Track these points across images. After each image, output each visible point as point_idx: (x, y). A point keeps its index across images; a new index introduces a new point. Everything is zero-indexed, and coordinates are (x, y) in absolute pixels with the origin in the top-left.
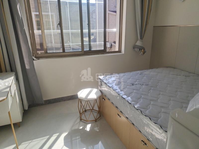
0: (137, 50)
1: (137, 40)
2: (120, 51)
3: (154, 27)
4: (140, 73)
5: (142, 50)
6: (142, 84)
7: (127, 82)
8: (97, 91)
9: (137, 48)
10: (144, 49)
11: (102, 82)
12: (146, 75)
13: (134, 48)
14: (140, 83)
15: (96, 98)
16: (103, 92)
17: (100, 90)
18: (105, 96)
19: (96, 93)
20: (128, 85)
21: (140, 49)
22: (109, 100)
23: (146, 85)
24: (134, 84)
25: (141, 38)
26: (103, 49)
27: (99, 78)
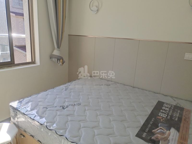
0: (55, 60)
1: (54, 49)
2: (33, 62)
3: (69, 35)
4: (64, 88)
5: (61, 60)
6: (73, 105)
7: (55, 105)
8: (9, 125)
9: (55, 58)
10: (63, 59)
11: (18, 112)
12: (72, 90)
13: (51, 58)
14: (71, 103)
15: (10, 140)
16: (20, 125)
17: (14, 124)
18: (25, 131)
19: (9, 132)
20: (57, 110)
21: (58, 60)
22: (33, 136)
23: (78, 105)
24: (64, 106)
25: (59, 47)
26: (10, 61)
27: (11, 106)
